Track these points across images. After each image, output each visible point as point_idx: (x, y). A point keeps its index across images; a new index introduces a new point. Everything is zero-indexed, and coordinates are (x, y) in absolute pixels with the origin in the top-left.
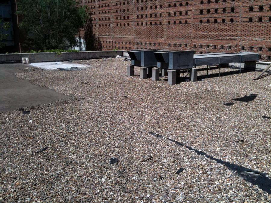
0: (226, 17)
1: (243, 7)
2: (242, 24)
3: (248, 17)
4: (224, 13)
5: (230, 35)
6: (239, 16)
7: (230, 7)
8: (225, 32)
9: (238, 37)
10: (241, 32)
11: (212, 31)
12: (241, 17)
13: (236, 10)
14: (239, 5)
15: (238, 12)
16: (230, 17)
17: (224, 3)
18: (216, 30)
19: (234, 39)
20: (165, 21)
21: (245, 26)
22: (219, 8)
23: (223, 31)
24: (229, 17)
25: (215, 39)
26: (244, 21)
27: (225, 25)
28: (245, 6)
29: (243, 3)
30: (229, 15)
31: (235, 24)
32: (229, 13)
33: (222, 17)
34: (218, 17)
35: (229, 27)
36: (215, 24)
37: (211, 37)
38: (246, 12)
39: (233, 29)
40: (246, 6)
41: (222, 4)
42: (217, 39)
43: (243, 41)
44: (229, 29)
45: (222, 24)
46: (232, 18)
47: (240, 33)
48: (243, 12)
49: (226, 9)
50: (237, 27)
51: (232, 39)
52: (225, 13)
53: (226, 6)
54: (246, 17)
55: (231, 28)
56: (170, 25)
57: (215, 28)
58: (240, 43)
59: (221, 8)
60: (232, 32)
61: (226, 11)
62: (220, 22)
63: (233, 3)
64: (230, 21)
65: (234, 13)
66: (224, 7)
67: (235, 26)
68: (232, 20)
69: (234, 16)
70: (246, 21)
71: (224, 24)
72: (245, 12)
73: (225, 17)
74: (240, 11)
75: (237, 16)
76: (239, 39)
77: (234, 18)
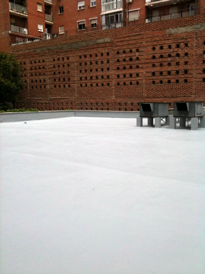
0: (180, 78)
1: (197, 69)
2: (196, 84)
3: (201, 78)
4: (177, 75)
5: (185, 94)
6: (192, 77)
7: (183, 70)
8: (179, 91)
9: (192, 95)
10: (196, 90)
11: (165, 90)
12: (195, 78)
13: (190, 72)
14: (193, 68)
15: (191, 74)
16: (184, 78)
17: (177, 66)
18: (170, 90)
19: (189, 96)
20: (114, 82)
21: (199, 85)
22: (172, 71)
23: (177, 90)
24: (182, 78)
25: (169, 97)
26: (197, 81)
27: (179, 85)
28: (198, 69)
29: (196, 66)
30: (183, 76)
31: (189, 84)
32: (183, 74)
33: (175, 78)
34: (171, 78)
35: (183, 86)
36: (168, 84)
37: (165, 95)
38: (200, 73)
39: (187, 88)
40: (200, 69)
41: (175, 67)
42: (171, 97)
43: (198, 98)
44: (183, 89)
45: (176, 84)
46: (186, 79)
47: (194, 91)
48: (197, 74)
49: (180, 71)
50: (191, 86)
51: (186, 97)
52: (179, 74)
53: (179, 69)
54: (200, 78)
55: (185, 87)
56: (119, 86)
57: (168, 88)
58: (195, 100)
59: (175, 71)
60: (187, 90)
61: (179, 73)
62: (174, 83)
63: (186, 66)
64: (183, 81)
65: (187, 74)
66: (177, 69)
67: (189, 85)
68: (186, 81)
69: (188, 78)
70: (200, 81)
71: (177, 84)
72: (198, 74)
73: (178, 78)
74: (193, 73)
75: (191, 77)
76: (194, 97)
77: (188, 79)
